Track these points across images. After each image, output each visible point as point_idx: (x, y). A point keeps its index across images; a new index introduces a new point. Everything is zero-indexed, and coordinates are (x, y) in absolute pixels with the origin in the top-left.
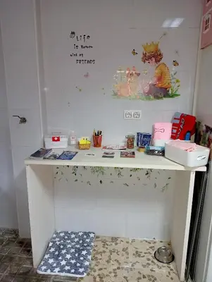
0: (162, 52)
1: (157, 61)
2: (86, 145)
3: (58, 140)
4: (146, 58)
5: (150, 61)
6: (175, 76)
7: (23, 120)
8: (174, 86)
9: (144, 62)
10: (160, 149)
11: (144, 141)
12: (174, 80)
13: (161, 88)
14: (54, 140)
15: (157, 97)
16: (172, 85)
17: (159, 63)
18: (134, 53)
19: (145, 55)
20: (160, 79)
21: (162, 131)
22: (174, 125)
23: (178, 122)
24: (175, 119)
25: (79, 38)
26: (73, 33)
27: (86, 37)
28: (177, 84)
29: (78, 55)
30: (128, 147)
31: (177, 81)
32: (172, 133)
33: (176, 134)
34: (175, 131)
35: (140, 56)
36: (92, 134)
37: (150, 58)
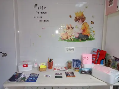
0: (85, 16)
1: (83, 21)
2: (44, 68)
3: (27, 66)
4: (77, 19)
5: (79, 21)
6: (92, 29)
7: (5, 55)
8: (92, 34)
9: (76, 21)
10: (88, 70)
11: (77, 64)
12: (92, 31)
13: (85, 35)
14: (24, 66)
15: (83, 40)
16: (91, 34)
17: (84, 22)
18: (70, 17)
19: (76, 18)
20: (84, 30)
21: (87, 58)
22: (93, 55)
23: (96, 54)
24: (93, 52)
25: (39, 8)
26: (36, 5)
27: (43, 7)
28: (93, 33)
29: (39, 17)
30: (68, 68)
31: (93, 32)
32: (93, 60)
33: (95, 60)
34: (94, 59)
35: (74, 18)
36: (47, 61)
37: (79, 19)
